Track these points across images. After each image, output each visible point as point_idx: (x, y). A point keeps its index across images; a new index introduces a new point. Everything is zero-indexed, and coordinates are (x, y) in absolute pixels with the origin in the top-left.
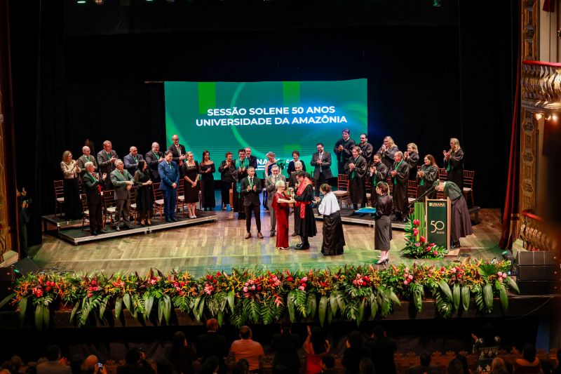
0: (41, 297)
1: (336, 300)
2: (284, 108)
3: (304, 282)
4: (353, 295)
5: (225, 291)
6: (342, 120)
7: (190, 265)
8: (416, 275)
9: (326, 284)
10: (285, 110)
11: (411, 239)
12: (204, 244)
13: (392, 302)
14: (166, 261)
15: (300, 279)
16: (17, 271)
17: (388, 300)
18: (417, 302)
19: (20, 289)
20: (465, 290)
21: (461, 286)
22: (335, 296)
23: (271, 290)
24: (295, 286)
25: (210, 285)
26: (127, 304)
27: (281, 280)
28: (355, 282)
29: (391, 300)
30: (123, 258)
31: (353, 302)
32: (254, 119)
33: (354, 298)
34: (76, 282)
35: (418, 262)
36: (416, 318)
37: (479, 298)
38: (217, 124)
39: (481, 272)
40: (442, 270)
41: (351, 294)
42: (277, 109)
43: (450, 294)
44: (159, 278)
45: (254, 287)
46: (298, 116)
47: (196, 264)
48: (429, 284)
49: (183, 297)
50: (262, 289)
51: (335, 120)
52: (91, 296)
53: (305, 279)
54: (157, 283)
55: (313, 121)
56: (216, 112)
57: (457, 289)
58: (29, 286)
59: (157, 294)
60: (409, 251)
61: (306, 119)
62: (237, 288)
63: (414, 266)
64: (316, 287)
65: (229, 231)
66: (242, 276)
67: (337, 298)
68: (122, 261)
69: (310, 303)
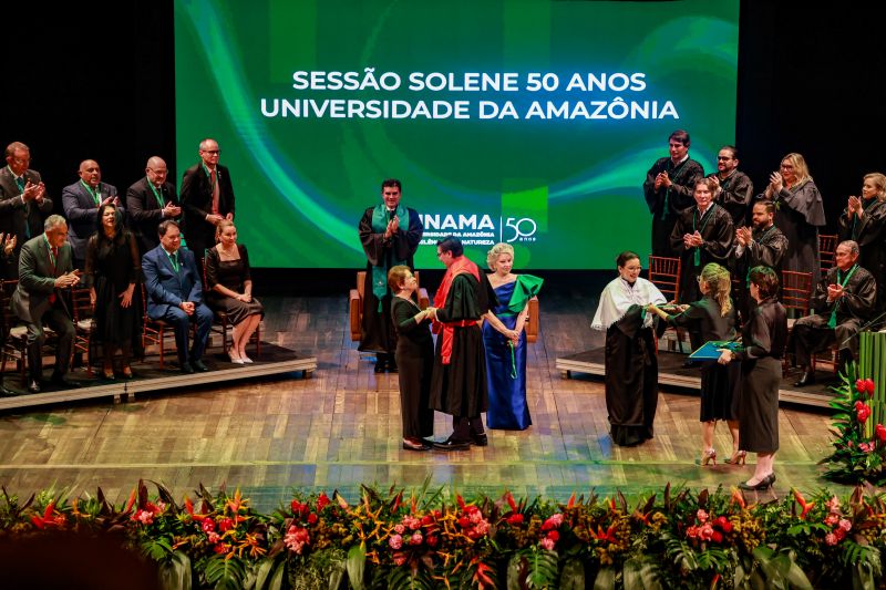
1: (638, 577)
2: (506, 75)
3: (554, 527)
4: (686, 564)
5: (340, 546)
6: (664, 112)
7: (243, 482)
8: (860, 520)
9: (613, 534)
10: (508, 82)
11: (848, 432)
14: (176, 471)
15: (544, 519)
17: (780, 585)
22: (638, 569)
23: (463, 547)
24: (530, 538)
25: (299, 528)
27: (492, 518)
28: (690, 531)
30: (56, 462)
32: (421, 103)
33: (689, 577)
35: (868, 492)
38: (320, 114)
41: (680, 563)
42: (486, 77)
44: (162, 506)
45: (418, 536)
46: (543, 97)
47: (258, 481)
49: (227, 561)
50: (442, 542)
51: (646, 111)
53: (557, 518)
54: (156, 521)
56: (315, 80)
60: (841, 465)
61: (565, 106)
62: (374, 538)
63: (856, 495)
64: (585, 542)
65: (348, 400)
66: (388, 506)
67: (642, 572)
68: (53, 469)
69: (569, 584)
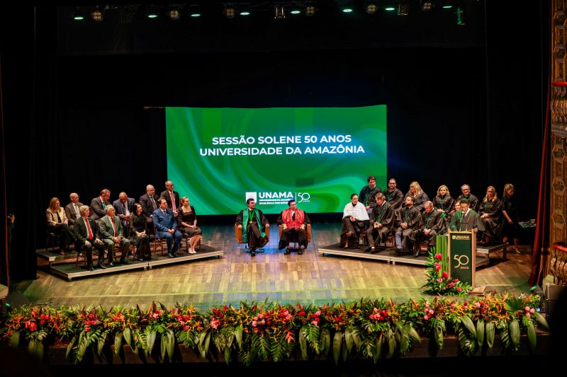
0: (35, 331)
1: (351, 335)
2: (296, 137)
3: (317, 316)
4: (370, 330)
5: (232, 326)
6: (359, 150)
7: (194, 301)
8: (436, 309)
9: (341, 318)
10: (297, 139)
11: (433, 274)
12: (208, 281)
13: (412, 338)
14: (168, 297)
15: (313, 313)
16: (7, 305)
17: (407, 337)
18: (438, 338)
19: (12, 323)
20: (490, 326)
21: (486, 322)
22: (350, 332)
23: (281, 325)
24: (308, 321)
25: (216, 319)
26: (128, 339)
27: (293, 314)
28: (371, 317)
29: (410, 336)
30: (122, 294)
31: (369, 338)
32: (263, 149)
33: (371, 335)
34: (73, 316)
35: (440, 298)
36: (438, 356)
37: (505, 334)
38: (223, 154)
39: (507, 307)
40: (466, 304)
41: (367, 329)
42: (288, 138)
43: (474, 330)
44: (162, 312)
45: (263, 321)
46: (311, 145)
47: (200, 301)
48: (451, 319)
49: (188, 332)
50: (273, 324)
51: (351, 150)
52: (89, 331)
53: (318, 313)
54: (160, 317)
55: (328, 151)
56: (221, 141)
57: (481, 325)
58: (22, 320)
59: (160, 328)
60: (430, 288)
61: (320, 148)
62: (246, 322)
63: (436, 300)
64: (329, 322)
65: (235, 267)
66: (251, 310)
67: (352, 333)
68: (120, 297)
69: (324, 339)
